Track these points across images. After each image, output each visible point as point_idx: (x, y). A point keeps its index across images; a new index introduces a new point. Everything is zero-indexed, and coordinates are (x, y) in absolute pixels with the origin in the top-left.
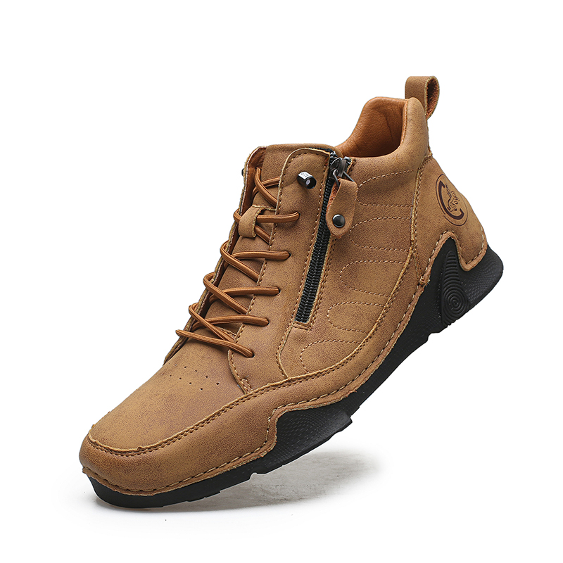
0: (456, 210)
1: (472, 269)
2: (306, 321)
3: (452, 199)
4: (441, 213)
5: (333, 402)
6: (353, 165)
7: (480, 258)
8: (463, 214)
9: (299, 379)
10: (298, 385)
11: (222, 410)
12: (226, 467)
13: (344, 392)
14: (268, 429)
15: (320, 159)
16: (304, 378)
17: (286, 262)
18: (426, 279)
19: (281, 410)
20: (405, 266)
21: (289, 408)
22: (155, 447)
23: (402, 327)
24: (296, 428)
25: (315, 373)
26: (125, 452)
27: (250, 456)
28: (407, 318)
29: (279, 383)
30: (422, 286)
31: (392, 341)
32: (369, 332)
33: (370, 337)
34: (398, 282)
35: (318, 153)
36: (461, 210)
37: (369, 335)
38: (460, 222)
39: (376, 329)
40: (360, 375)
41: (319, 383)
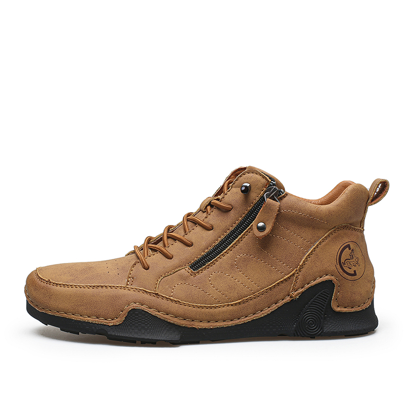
0: (350, 268)
1: (339, 313)
2: (194, 270)
3: (351, 261)
4: (334, 261)
5: (176, 323)
6: (284, 197)
7: (353, 310)
8: (355, 274)
9: (163, 297)
10: (160, 300)
11: (106, 286)
12: (85, 319)
13: (188, 323)
14: (122, 311)
15: (264, 181)
16: (167, 298)
17: (207, 232)
18: (295, 294)
19: (137, 305)
20: (285, 278)
21: (144, 308)
22: (57, 284)
23: (260, 315)
24: (139, 322)
25: (176, 300)
26: (42, 279)
27: (103, 321)
28: (267, 311)
29: (149, 291)
30: (291, 297)
31: (247, 318)
32: (233, 301)
33: (232, 305)
34: (273, 285)
35: (264, 177)
36: (355, 271)
37: (232, 303)
38: (349, 277)
39: (239, 303)
40: (209, 322)
41: (174, 307)
